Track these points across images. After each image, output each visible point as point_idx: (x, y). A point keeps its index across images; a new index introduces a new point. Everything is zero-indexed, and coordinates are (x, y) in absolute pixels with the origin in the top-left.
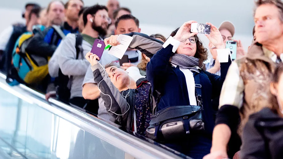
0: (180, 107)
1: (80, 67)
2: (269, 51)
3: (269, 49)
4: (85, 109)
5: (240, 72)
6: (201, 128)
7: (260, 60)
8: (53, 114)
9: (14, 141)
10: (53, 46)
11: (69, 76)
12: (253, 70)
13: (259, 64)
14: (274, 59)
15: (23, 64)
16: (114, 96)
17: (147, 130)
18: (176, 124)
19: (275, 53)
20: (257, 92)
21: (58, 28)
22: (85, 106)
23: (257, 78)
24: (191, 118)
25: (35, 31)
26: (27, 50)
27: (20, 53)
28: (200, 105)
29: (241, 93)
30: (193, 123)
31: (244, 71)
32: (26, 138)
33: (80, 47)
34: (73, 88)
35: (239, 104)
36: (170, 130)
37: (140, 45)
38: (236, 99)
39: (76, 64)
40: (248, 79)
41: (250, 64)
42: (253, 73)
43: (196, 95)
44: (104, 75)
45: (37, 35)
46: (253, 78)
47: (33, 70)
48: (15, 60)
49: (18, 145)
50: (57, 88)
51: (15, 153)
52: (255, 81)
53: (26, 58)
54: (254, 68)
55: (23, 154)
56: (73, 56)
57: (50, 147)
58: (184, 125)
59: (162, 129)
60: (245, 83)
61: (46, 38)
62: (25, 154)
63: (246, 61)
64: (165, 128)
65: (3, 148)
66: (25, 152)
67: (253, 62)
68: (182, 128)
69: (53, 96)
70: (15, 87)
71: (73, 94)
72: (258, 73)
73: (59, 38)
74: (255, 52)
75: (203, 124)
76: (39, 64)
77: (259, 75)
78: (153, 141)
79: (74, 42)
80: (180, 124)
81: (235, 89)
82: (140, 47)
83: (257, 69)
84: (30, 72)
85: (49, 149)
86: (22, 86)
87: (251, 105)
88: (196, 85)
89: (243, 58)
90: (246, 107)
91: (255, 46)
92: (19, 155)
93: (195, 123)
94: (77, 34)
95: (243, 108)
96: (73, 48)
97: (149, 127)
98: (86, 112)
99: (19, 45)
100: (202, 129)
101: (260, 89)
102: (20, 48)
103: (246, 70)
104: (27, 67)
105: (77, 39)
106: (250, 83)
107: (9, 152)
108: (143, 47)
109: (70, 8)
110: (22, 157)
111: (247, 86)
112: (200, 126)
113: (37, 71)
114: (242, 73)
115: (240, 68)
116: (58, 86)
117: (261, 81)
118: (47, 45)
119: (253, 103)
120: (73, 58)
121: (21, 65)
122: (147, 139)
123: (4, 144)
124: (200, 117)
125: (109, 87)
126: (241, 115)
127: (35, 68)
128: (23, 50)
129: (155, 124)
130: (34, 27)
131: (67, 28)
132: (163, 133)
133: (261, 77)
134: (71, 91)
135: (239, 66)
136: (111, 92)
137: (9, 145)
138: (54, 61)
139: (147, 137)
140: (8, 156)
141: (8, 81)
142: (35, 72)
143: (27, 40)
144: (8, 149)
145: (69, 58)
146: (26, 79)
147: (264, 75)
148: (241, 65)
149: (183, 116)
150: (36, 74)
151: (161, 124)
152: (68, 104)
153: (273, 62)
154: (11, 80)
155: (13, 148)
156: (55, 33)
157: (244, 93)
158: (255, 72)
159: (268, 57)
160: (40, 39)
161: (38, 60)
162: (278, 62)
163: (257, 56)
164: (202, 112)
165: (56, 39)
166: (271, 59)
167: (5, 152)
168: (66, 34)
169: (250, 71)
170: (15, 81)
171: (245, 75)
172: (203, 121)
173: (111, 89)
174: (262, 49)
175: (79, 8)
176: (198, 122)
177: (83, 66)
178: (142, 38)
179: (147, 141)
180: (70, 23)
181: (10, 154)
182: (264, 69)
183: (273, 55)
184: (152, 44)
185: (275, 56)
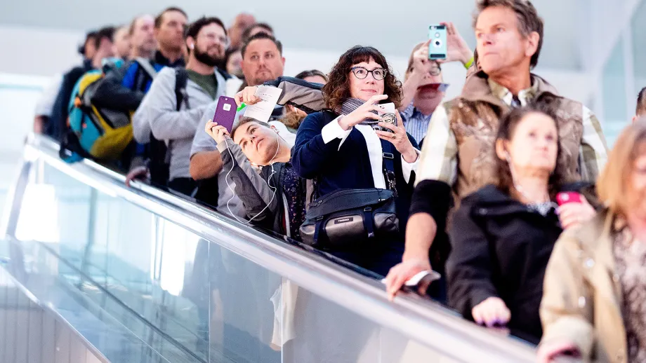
0: (358, 190)
1: (181, 124)
2: (499, 87)
3: (500, 84)
4: (195, 197)
5: (451, 124)
6: (394, 228)
7: (484, 103)
8: (153, 214)
9: (86, 263)
10: (139, 93)
11: (167, 142)
12: (473, 120)
13: (481, 108)
14: (507, 99)
15: (88, 125)
16: (260, 192)
17: (301, 229)
18: (351, 220)
19: (510, 90)
20: (480, 156)
21: (145, 63)
22: (195, 192)
23: (479, 133)
24: (376, 210)
25: (106, 68)
26: (93, 100)
27: (82, 107)
28: (393, 189)
29: (452, 159)
30: (379, 219)
31: (456, 122)
32: (108, 257)
33: (183, 91)
34: (174, 162)
35: (450, 178)
36: (341, 229)
37: (293, 99)
38: (445, 169)
39: (175, 118)
40: (465, 135)
41: (468, 110)
42: (472, 124)
43: (384, 172)
44: (239, 157)
45: (110, 75)
46: (473, 133)
47: (105, 135)
48: (73, 119)
49: (92, 270)
50: (146, 162)
51: (88, 285)
52: (477, 138)
53: (93, 115)
54: (474, 116)
55: (103, 286)
56: (170, 107)
57: (149, 272)
58: (364, 222)
59: (327, 228)
60: (458, 142)
61: (126, 81)
62: (106, 286)
63: (461, 105)
64: (332, 227)
65: (67, 276)
66: (106, 282)
67: (473, 105)
68: (362, 227)
69: (140, 177)
70: (77, 165)
71: (174, 173)
72: (481, 124)
73: (148, 80)
74: (475, 89)
75: (397, 221)
76: (115, 125)
77: (483, 128)
78: (312, 248)
79: (172, 84)
80: (358, 220)
81: (443, 152)
82: (293, 101)
83: (480, 117)
84: (100, 139)
85: (148, 274)
86: (87, 161)
87: (470, 179)
88: (385, 155)
89: (455, 99)
90: (462, 183)
91: (477, 79)
92: (96, 288)
93: (384, 220)
94: (178, 68)
95: (456, 185)
96: (171, 93)
97: (304, 224)
98: (198, 202)
99: (80, 93)
100: (395, 230)
101: (485, 151)
102: (82, 98)
103: (459, 121)
104: (95, 130)
105: (177, 77)
106: (468, 141)
107: (77, 283)
108: (298, 102)
109: (164, 27)
110: (100, 292)
111: (462, 147)
112: (392, 225)
113: (114, 136)
114: (454, 126)
115: (451, 116)
116: (149, 160)
117: (486, 138)
118: (128, 91)
119: (473, 176)
120: (171, 111)
121: (85, 126)
122: (301, 244)
123: (68, 269)
124: (392, 209)
125: (250, 178)
126: (453, 194)
127: (109, 131)
128: (87, 101)
129: (316, 218)
130: (105, 62)
131: (160, 61)
132: (328, 234)
133: (487, 131)
134: (171, 168)
135: (448, 113)
136: (253, 187)
137: (77, 271)
138: (141, 116)
139: (302, 241)
140: (77, 290)
141: (62, 155)
142: (108, 139)
143: (93, 84)
144: (76, 278)
145: (164, 111)
146: (93, 151)
147: (491, 128)
148: (451, 111)
149: (362, 208)
150: (111, 142)
151: (326, 218)
152: (166, 190)
153: (507, 106)
154: (68, 153)
155: (85, 276)
156: (141, 72)
157: (457, 157)
158: (476, 122)
159: (497, 97)
160: (115, 81)
161: (113, 117)
162: (515, 105)
163: (480, 95)
164: (395, 201)
165: (142, 82)
166: (503, 101)
167: (70, 283)
168: (158, 70)
169: (467, 121)
170: (76, 155)
171: (458, 128)
172: (397, 216)
173: (253, 181)
174: (487, 83)
175: (181, 28)
176: (389, 218)
177: (187, 122)
178: (294, 87)
179: (303, 248)
180: (165, 53)
181: (79, 286)
182: (491, 117)
183: (506, 94)
184: (312, 94)
185: (510, 96)
